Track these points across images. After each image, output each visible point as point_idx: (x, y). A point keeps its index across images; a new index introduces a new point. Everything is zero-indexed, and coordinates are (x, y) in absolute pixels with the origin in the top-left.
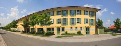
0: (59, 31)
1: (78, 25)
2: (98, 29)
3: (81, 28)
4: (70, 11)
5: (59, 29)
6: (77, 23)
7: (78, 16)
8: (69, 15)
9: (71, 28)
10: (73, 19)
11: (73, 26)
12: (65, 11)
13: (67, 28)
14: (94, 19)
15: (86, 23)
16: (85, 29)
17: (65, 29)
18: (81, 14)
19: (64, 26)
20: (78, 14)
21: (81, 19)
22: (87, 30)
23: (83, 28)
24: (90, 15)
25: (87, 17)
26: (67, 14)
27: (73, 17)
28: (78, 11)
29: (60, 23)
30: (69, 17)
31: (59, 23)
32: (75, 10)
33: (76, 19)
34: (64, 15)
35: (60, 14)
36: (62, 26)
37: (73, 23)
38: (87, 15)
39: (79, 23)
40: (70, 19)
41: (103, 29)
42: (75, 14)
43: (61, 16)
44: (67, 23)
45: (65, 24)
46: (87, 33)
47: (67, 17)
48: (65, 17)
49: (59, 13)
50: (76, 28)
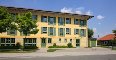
0: (45, 42)
1: (67, 36)
2: (90, 41)
3: (71, 39)
4: (59, 18)
5: (43, 40)
6: (66, 33)
7: (67, 26)
8: (57, 24)
9: (60, 39)
10: (61, 29)
11: (61, 37)
12: (53, 18)
13: (55, 40)
14: (85, 30)
15: (76, 34)
16: (75, 40)
17: (52, 40)
18: (70, 23)
19: (51, 37)
20: (67, 23)
21: (71, 29)
22: (77, 42)
23: (73, 40)
24: (80, 24)
25: (78, 27)
26: (55, 22)
27: (62, 27)
28: (67, 19)
29: (46, 33)
30: (57, 26)
31: (44, 33)
32: (64, 18)
33: (66, 29)
34: (52, 23)
35: (46, 22)
36: (49, 37)
37: (62, 34)
38: (77, 24)
39: (68, 33)
40: (58, 28)
41: (96, 41)
42: (65, 23)
43: (47, 23)
44: (55, 33)
45: (52, 34)
46: (77, 45)
47: (54, 27)
48: (52, 26)
49: (44, 19)
50: (66, 39)
